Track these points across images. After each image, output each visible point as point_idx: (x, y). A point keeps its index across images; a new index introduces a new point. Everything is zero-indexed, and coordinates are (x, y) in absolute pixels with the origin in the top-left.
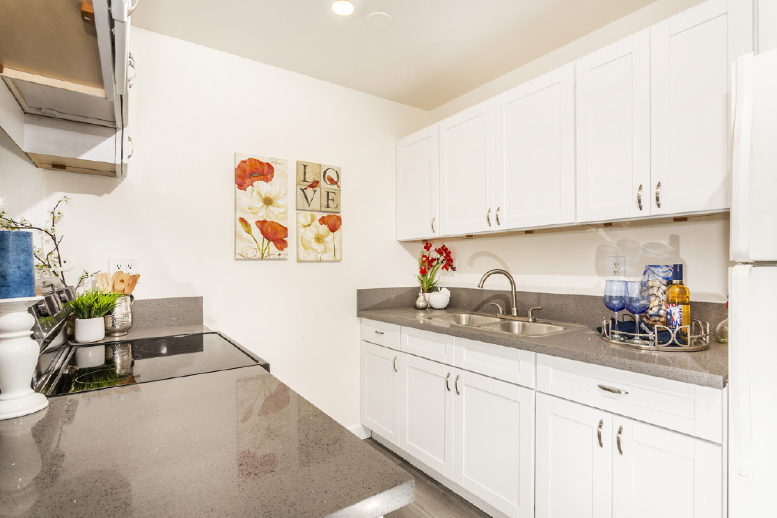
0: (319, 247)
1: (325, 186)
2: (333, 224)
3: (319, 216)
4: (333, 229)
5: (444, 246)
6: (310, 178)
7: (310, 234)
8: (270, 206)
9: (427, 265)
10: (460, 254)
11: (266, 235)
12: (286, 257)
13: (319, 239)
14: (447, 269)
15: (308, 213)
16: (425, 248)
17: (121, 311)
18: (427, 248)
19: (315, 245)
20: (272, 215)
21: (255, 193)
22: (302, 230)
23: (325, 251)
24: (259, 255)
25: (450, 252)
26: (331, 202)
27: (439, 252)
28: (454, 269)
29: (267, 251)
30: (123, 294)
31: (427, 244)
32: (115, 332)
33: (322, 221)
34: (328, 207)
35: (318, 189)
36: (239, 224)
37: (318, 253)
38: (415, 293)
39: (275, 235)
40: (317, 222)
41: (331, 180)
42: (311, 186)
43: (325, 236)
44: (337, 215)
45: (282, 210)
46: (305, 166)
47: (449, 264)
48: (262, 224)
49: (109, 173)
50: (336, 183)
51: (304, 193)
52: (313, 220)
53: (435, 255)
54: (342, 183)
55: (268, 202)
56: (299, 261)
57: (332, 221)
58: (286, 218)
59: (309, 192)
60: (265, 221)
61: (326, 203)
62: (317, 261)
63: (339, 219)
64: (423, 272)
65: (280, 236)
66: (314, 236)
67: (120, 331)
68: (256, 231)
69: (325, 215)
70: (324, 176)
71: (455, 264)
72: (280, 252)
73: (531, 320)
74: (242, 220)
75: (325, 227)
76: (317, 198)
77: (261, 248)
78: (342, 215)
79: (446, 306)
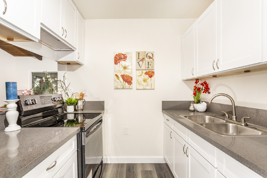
0: (145, 84)
1: (147, 60)
2: (150, 74)
3: (145, 72)
4: (151, 77)
5: (205, 82)
6: (141, 57)
7: (141, 79)
8: (126, 70)
9: (197, 91)
10: (212, 84)
11: (124, 80)
12: (132, 88)
13: (145, 81)
14: (206, 93)
15: (140, 71)
17: (80, 103)
18: (196, 83)
19: (143, 83)
20: (127, 72)
21: (121, 65)
22: (138, 77)
23: (147, 85)
24: (122, 87)
25: (208, 85)
26: (149, 66)
27: (202, 84)
28: (209, 93)
29: (125, 85)
30: (80, 99)
31: (196, 81)
32: (79, 110)
33: (146, 73)
34: (148, 68)
35: (144, 61)
36: (115, 77)
37: (144, 86)
38: (190, 103)
39: (128, 80)
40: (144, 74)
41: (150, 57)
42: (141, 60)
43: (147, 80)
44: (152, 71)
45: (130, 71)
46: (139, 53)
47: (207, 90)
48: (123, 76)
49: (78, 64)
50: (152, 58)
51: (139, 64)
52: (142, 73)
53: (201, 87)
54: (155, 58)
55: (125, 68)
56: (137, 89)
57: (150, 73)
58: (132, 73)
59: (141, 63)
60: (124, 75)
61: (147, 67)
62: (144, 89)
63: (153, 72)
64: (195, 94)
65: (130, 80)
66: (143, 79)
68: (121, 79)
69: (147, 71)
70: (147, 56)
71: (211, 91)
72: (129, 86)
74: (116, 75)
75: (147, 76)
76: (144, 65)
77: (122, 84)
78: (155, 71)
79: (204, 111)
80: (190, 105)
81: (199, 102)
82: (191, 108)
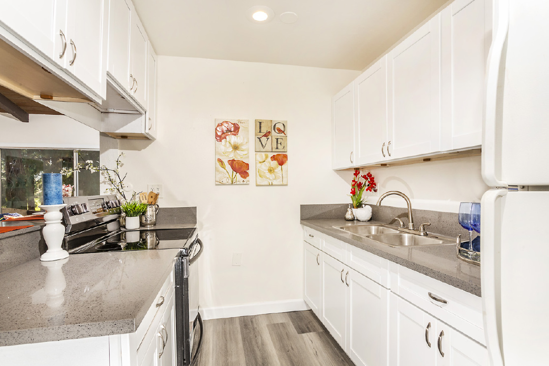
0: (271, 176)
1: (274, 134)
2: (281, 160)
3: (271, 155)
4: (281, 164)
5: (370, 173)
6: (264, 130)
7: (264, 167)
8: (237, 151)
9: (357, 187)
10: (380, 177)
11: (234, 169)
12: (248, 183)
13: (271, 170)
14: (371, 191)
15: (263, 154)
16: (354, 174)
17: (150, 212)
18: (356, 174)
19: (268, 175)
20: (239, 156)
21: (228, 143)
22: (259, 165)
23: (275, 179)
24: (230, 182)
25: (373, 178)
26: (279, 145)
27: (364, 177)
28: (375, 191)
29: (235, 178)
30: (151, 204)
31: (356, 171)
32: (147, 225)
33: (273, 158)
34: (277, 148)
35: (270, 137)
36: (218, 164)
37: (270, 180)
38: (345, 207)
39: (241, 169)
40: (269, 159)
41: (280, 131)
42: (265, 136)
43: (275, 168)
44: (284, 153)
45: (245, 153)
46: (260, 123)
47: (372, 186)
48: (232, 163)
49: (145, 139)
50: (283, 132)
51: (260, 141)
52: (267, 157)
53: (363, 181)
54: (289, 131)
55: (236, 148)
56: (257, 185)
57: (280, 158)
58: (248, 157)
59: (264, 139)
60: (234, 160)
61: (275, 146)
62: (269, 185)
63: (286, 156)
64: (353, 193)
65: (244, 169)
66: (267, 168)
67: (150, 224)
68: (229, 168)
69: (275, 154)
70: (274, 129)
71: (377, 187)
72: (243, 179)
73: (422, 234)
74: (220, 161)
75: (275, 162)
76: (269, 144)
77: (231, 177)
78: (288, 154)
79: (369, 219)
80: (347, 211)
81: (360, 205)
82: (349, 216)
